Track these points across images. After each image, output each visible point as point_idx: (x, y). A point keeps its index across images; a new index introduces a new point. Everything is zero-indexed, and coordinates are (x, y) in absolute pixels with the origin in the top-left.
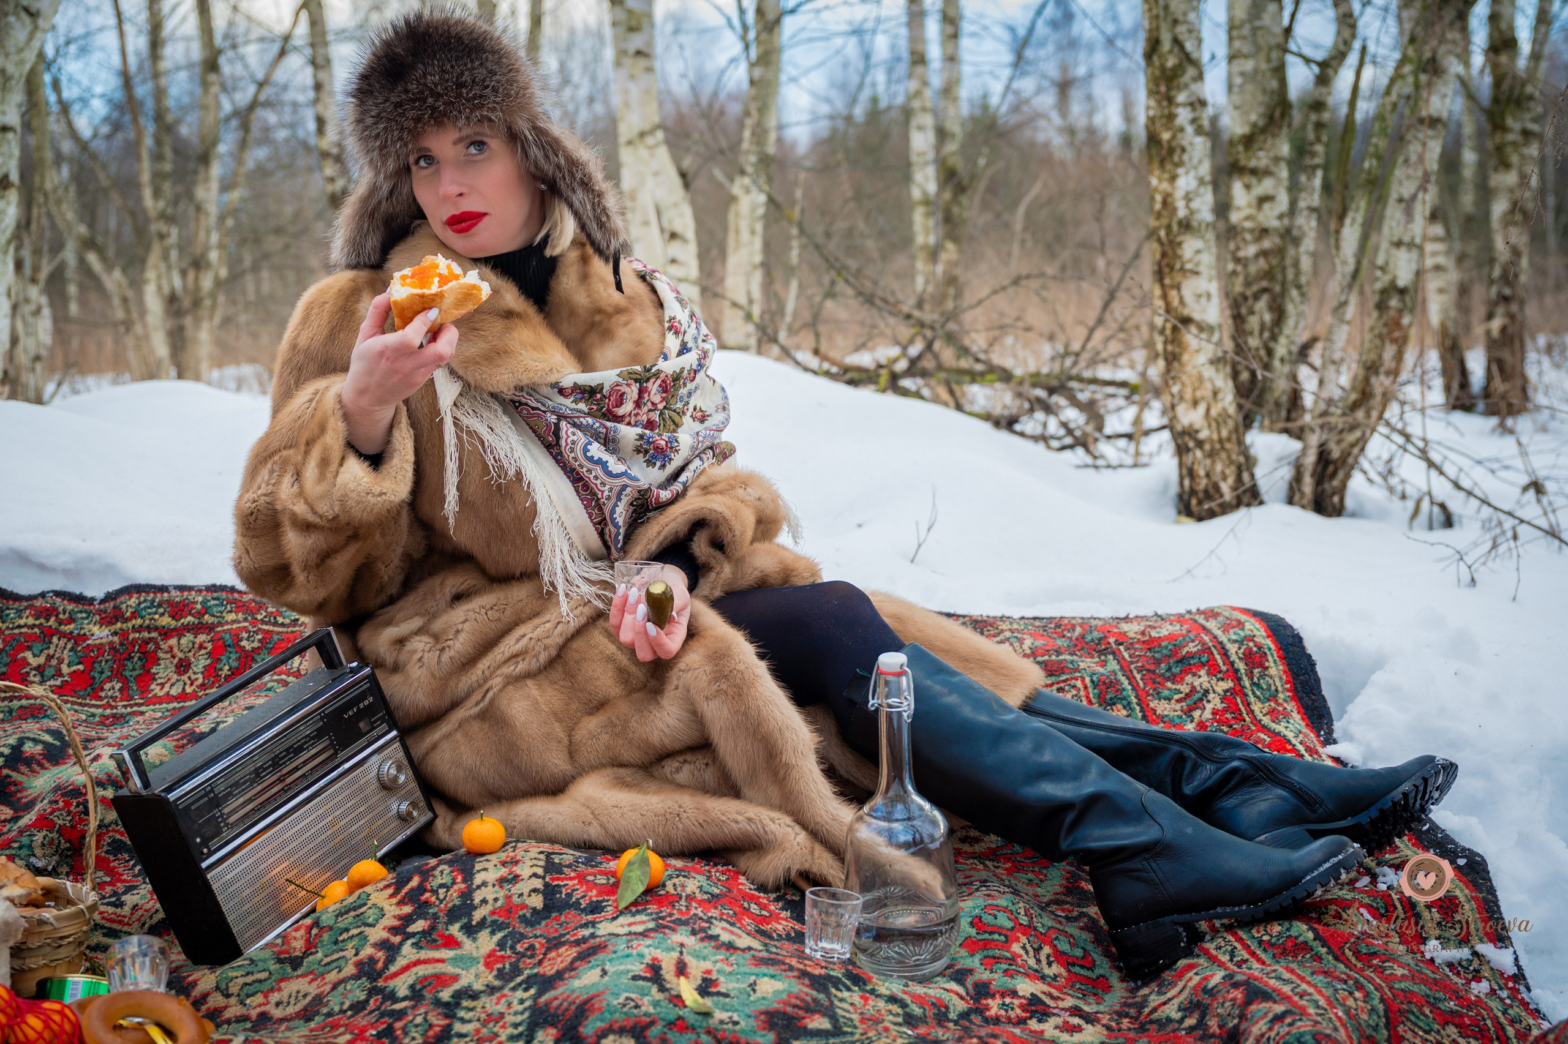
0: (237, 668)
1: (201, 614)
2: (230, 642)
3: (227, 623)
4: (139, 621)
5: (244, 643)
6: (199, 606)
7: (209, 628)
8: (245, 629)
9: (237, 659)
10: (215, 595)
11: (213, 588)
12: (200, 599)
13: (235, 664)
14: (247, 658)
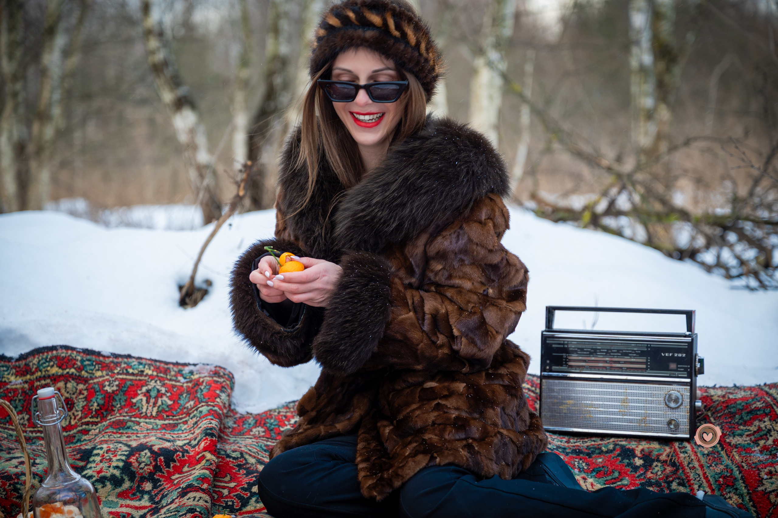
0: (103, 405)
1: (80, 369)
2: (98, 389)
3: (96, 378)
4: (39, 374)
5: (107, 388)
6: (79, 363)
7: (85, 381)
8: (108, 380)
9: (102, 399)
10: (89, 357)
11: (87, 352)
12: (79, 358)
13: (101, 402)
14: (110, 398)
